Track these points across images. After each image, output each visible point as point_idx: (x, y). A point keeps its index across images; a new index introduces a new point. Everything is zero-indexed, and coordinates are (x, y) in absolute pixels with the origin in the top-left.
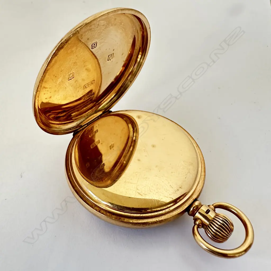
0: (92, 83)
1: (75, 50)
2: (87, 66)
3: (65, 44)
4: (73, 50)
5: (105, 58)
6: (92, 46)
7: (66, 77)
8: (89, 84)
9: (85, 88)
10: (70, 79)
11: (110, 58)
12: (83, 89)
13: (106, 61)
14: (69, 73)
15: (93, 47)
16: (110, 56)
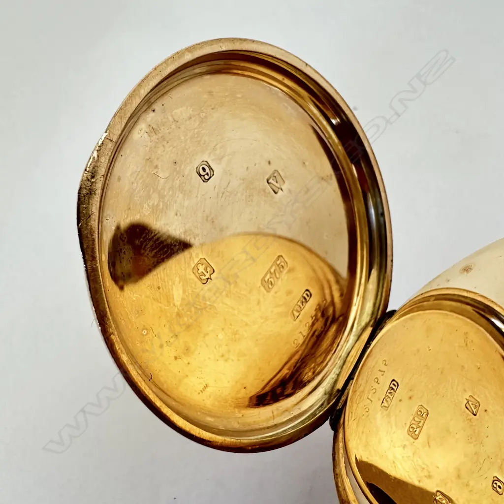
0: (278, 265)
1: (159, 201)
2: (227, 228)
3: (93, 180)
4: (156, 204)
5: (264, 191)
6: (200, 175)
7: (190, 279)
8: (272, 270)
9: (270, 286)
10: (208, 279)
11: (277, 185)
12: (268, 292)
13: (273, 197)
14: (189, 264)
15: (207, 177)
16: (271, 181)
